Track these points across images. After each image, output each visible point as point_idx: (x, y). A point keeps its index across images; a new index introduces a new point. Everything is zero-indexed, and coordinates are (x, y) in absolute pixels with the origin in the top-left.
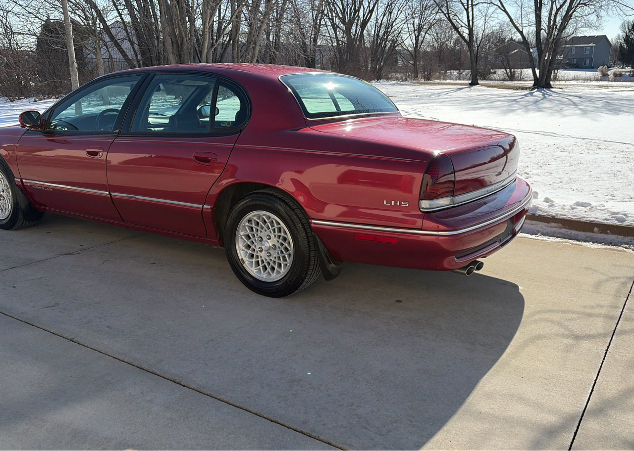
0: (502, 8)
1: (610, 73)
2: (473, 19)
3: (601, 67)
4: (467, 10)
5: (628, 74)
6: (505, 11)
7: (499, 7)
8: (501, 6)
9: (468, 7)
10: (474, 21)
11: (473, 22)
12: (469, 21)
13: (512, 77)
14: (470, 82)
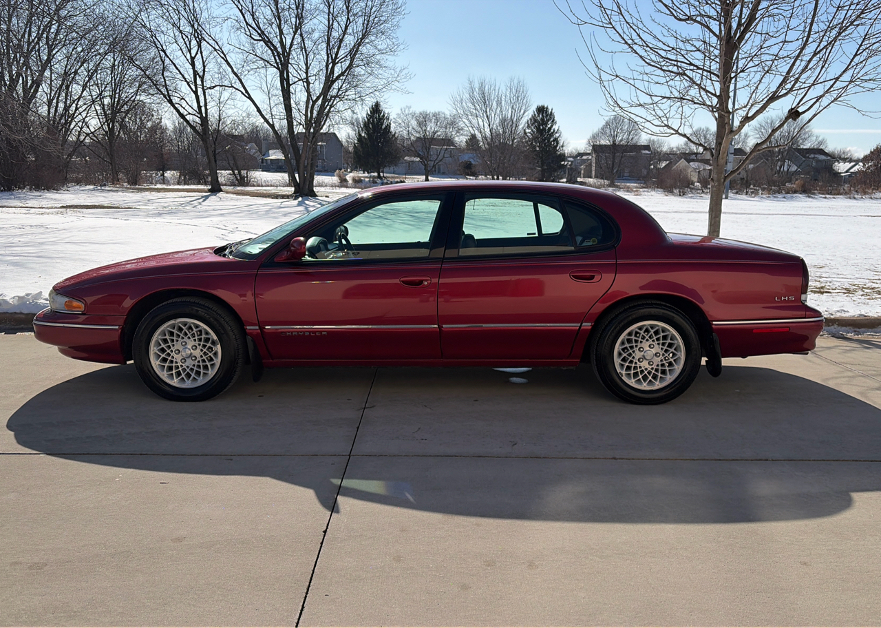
0: (246, 94)
1: (349, 177)
2: (206, 105)
3: (337, 171)
4: (196, 92)
5: (367, 180)
6: (250, 98)
7: (242, 93)
8: (244, 92)
9: (196, 88)
10: (208, 107)
11: (206, 110)
12: (199, 107)
13: (242, 181)
14: (209, 187)
